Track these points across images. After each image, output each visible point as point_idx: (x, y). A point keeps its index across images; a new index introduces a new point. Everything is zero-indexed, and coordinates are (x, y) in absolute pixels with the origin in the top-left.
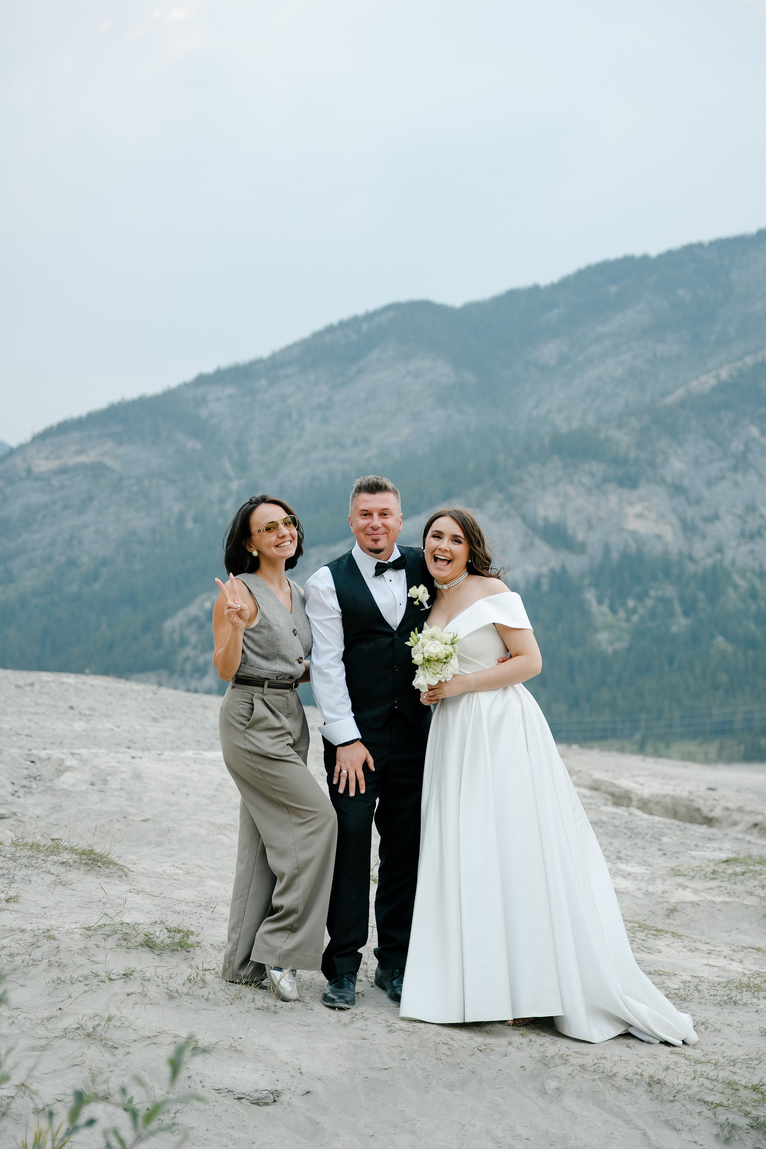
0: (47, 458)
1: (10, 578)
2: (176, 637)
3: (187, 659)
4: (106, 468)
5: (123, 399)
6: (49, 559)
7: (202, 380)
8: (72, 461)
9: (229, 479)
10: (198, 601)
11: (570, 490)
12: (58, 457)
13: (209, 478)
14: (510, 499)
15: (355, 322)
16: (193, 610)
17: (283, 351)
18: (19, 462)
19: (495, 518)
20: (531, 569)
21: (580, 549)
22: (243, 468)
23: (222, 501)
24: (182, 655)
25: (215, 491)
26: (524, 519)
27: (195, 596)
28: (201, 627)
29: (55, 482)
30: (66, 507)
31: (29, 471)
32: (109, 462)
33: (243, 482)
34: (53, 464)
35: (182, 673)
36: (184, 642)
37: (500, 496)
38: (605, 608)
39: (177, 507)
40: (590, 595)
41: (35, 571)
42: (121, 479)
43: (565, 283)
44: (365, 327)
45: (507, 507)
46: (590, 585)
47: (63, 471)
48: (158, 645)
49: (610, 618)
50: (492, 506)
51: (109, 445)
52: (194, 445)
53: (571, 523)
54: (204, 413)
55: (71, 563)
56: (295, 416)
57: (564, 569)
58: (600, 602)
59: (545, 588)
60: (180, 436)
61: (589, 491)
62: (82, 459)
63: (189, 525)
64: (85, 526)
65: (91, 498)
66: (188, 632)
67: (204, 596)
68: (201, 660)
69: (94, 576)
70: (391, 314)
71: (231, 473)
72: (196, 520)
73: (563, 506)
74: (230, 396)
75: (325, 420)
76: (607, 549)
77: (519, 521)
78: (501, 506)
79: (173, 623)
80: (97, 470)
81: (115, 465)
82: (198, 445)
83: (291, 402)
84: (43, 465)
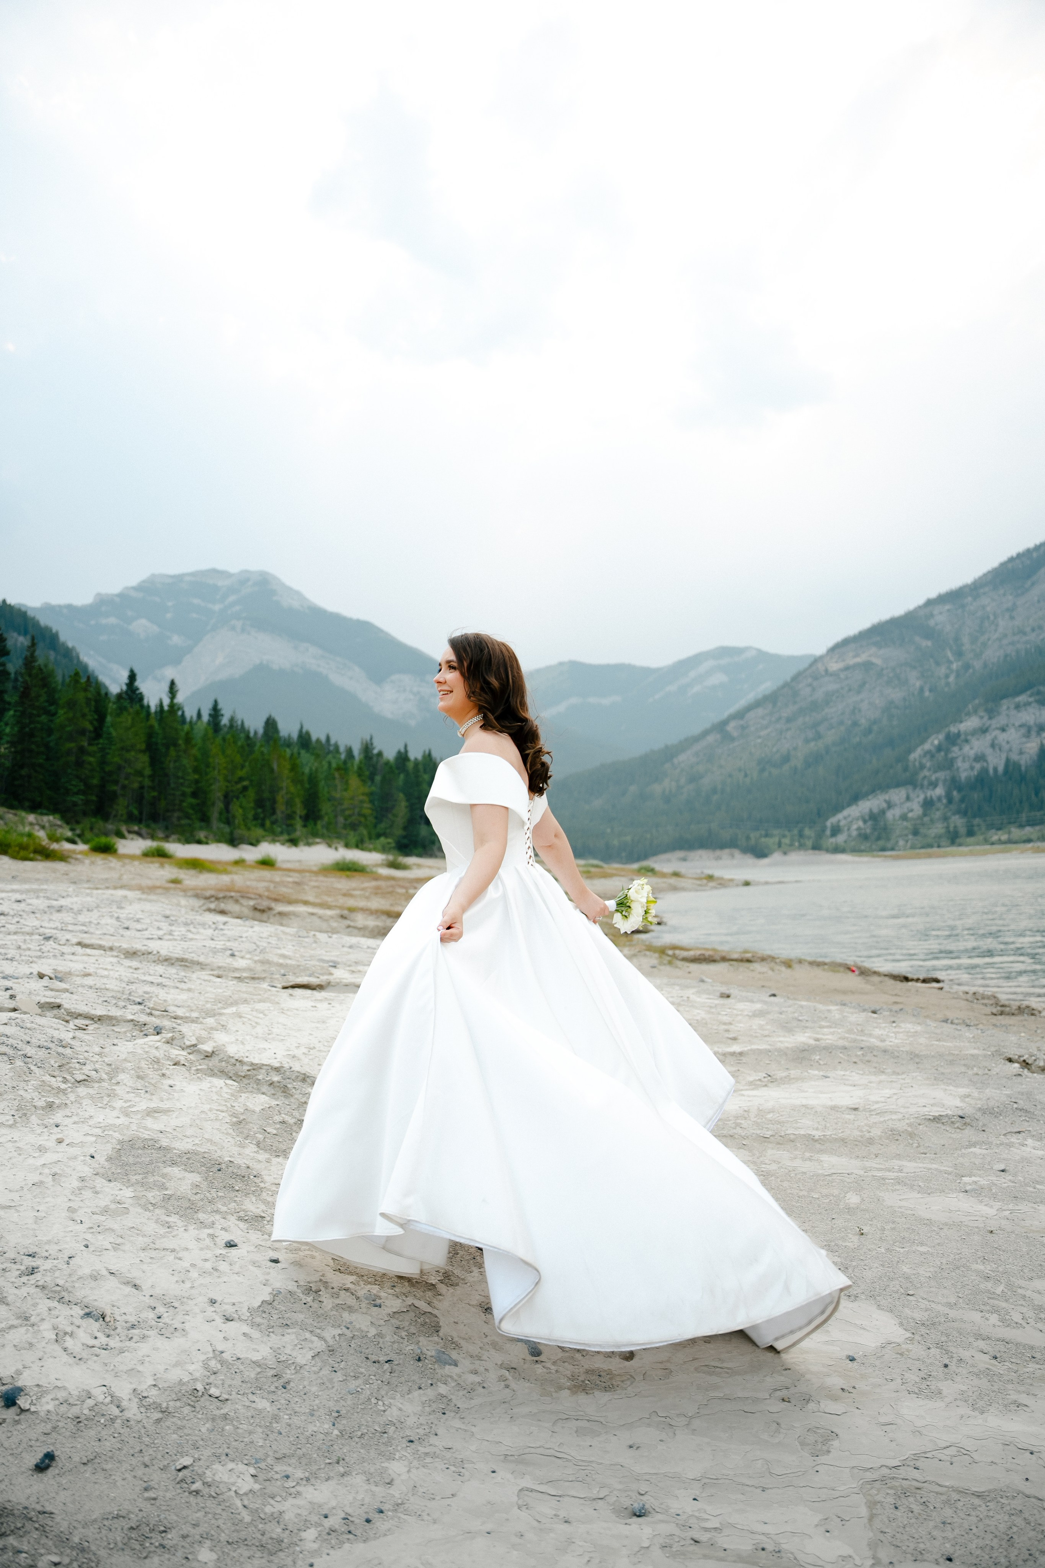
0: (836, 662)
1: (818, 736)
2: (917, 764)
3: (925, 777)
4: (872, 664)
5: (880, 621)
6: (841, 723)
7: (929, 603)
8: (852, 662)
9: (950, 662)
10: (930, 741)
12: (843, 661)
13: (938, 664)
15: (1028, 552)
16: (927, 746)
17: (980, 578)
18: (820, 666)
22: (959, 654)
23: (947, 676)
24: (922, 775)
25: (943, 670)
27: (928, 738)
28: (933, 756)
29: (842, 676)
30: (850, 690)
31: (826, 671)
32: (874, 660)
33: (960, 663)
34: (841, 665)
35: (922, 787)
36: (922, 767)
39: (918, 684)
41: (833, 731)
42: (882, 670)
44: (1035, 555)
47: (847, 668)
48: (906, 769)
51: (873, 650)
52: (927, 643)
54: (932, 623)
55: (855, 724)
56: (992, 617)
60: (917, 639)
62: (858, 660)
63: (927, 694)
64: (862, 701)
65: (864, 683)
66: (924, 761)
67: (933, 737)
68: (933, 778)
69: (869, 731)
71: (952, 658)
72: (931, 691)
74: (948, 610)
75: (1012, 618)
79: (915, 756)
80: (867, 666)
81: (877, 661)
82: (929, 643)
83: (988, 609)
84: (834, 666)
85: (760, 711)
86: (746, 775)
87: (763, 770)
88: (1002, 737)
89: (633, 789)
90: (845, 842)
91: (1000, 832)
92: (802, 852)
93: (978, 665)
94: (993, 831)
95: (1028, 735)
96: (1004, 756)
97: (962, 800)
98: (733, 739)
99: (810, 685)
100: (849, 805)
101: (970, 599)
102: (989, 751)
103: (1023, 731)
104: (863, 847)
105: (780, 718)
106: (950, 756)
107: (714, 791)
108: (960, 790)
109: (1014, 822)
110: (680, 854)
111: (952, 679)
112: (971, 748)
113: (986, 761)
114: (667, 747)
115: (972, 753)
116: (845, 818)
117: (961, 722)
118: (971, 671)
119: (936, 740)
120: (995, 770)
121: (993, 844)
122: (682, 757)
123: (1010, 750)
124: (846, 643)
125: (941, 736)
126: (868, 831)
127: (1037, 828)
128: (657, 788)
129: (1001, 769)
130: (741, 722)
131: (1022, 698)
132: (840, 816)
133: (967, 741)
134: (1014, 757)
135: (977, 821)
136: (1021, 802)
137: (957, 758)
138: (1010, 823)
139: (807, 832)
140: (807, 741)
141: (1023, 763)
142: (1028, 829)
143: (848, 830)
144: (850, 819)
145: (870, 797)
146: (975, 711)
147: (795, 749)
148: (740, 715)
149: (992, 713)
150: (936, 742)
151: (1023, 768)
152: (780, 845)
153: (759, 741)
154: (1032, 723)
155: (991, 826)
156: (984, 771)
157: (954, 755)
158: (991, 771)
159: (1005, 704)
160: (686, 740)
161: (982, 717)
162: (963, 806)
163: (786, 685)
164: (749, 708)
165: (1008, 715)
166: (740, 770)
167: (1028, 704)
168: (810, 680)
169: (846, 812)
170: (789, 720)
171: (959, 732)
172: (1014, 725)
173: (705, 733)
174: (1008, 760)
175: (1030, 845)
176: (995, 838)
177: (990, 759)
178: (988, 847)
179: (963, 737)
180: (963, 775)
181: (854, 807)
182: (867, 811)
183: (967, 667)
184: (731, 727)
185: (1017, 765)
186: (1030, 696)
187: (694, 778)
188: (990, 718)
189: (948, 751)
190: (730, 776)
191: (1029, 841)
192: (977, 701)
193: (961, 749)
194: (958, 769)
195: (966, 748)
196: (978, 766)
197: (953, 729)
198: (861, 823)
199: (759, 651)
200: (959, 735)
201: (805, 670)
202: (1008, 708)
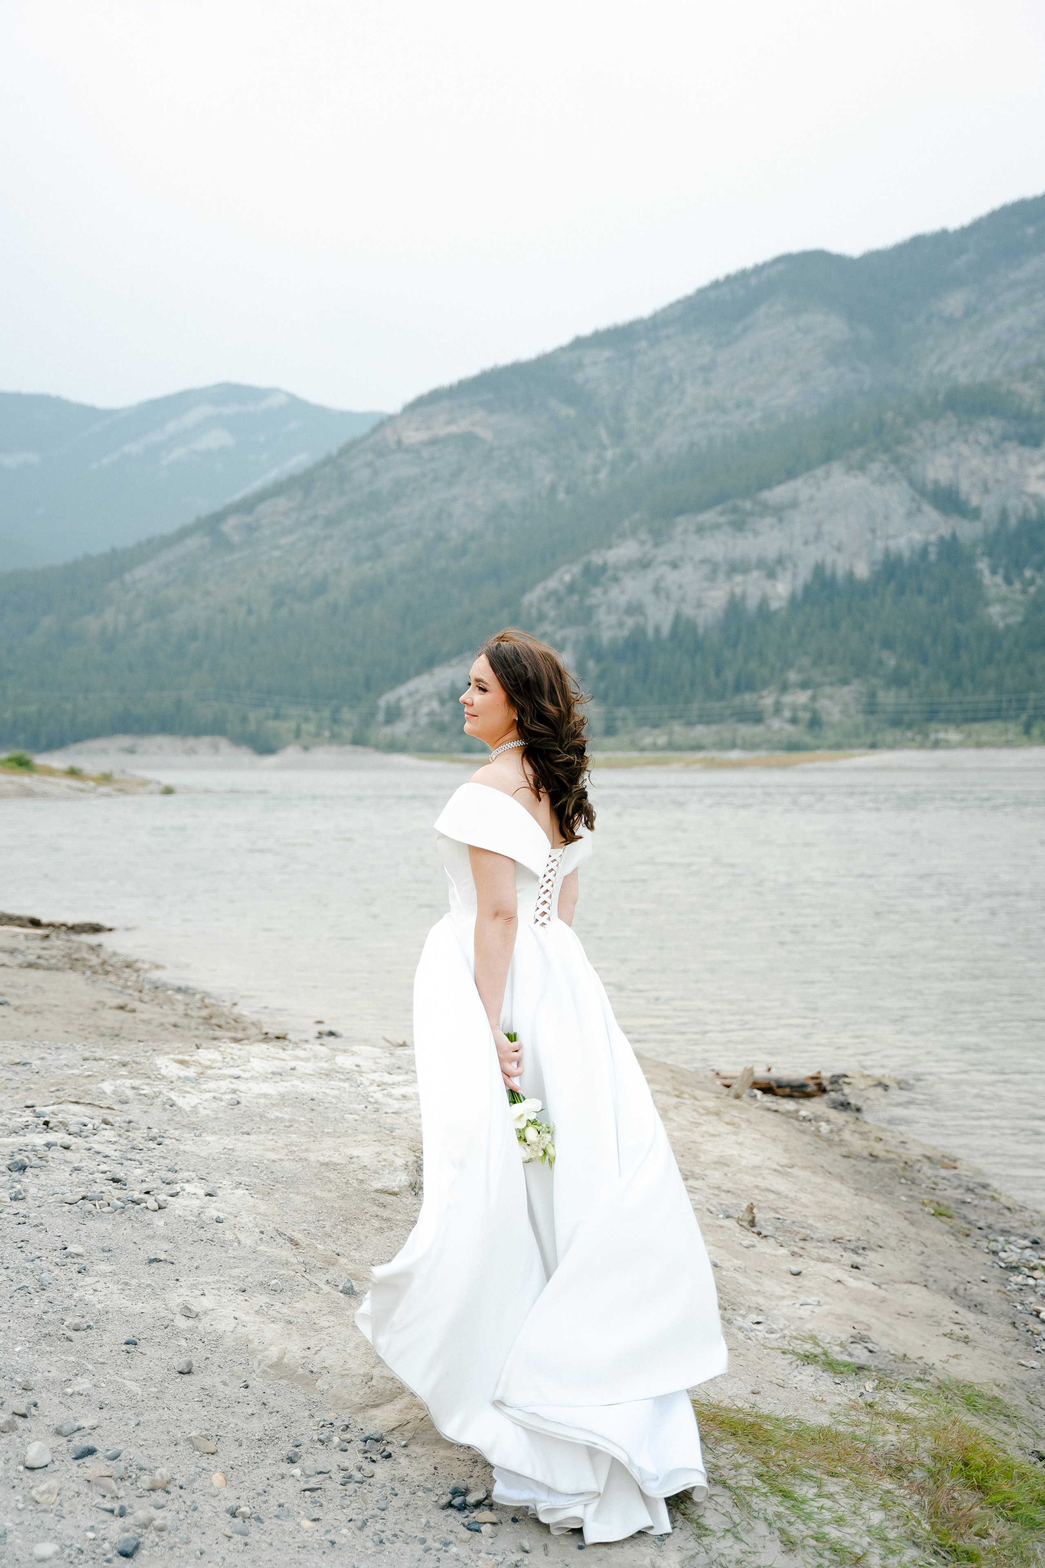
0: (417, 429)
1: (378, 554)
2: (534, 611)
4: (476, 438)
5: (496, 366)
6: (417, 533)
7: (579, 343)
8: (443, 431)
9: (603, 447)
10: (557, 575)
11: (964, 450)
12: (429, 428)
13: (583, 447)
14: (896, 460)
15: (743, 275)
16: (552, 584)
17: (664, 310)
18: (389, 434)
19: (878, 481)
20: (918, 537)
21: (974, 514)
22: (619, 435)
23: (596, 470)
25: (590, 460)
26: (911, 482)
27: (555, 569)
28: (560, 601)
29: (425, 453)
30: (436, 479)
31: (399, 442)
32: (480, 432)
33: (618, 450)
34: (424, 435)
36: (542, 617)
37: (885, 458)
38: (999, 579)
39: (548, 478)
40: (983, 565)
41: (403, 546)
42: (492, 449)
43: (977, 227)
44: (753, 281)
45: (892, 469)
46: (983, 554)
47: (434, 442)
49: (1004, 589)
50: (876, 468)
51: (480, 414)
52: (569, 412)
53: (965, 486)
54: (579, 378)
55: (440, 537)
56: (676, 379)
57: (954, 536)
58: (994, 572)
59: (933, 557)
60: (553, 402)
61: (986, 450)
62: (453, 429)
63: (561, 496)
64: (454, 499)
65: (460, 470)
66: (546, 607)
67: (563, 568)
68: (558, 637)
69: (462, 551)
70: (781, 267)
71: (605, 440)
72: (568, 492)
73: (956, 468)
74: (608, 360)
75: (707, 383)
76: (1004, 514)
77: (905, 484)
78: (886, 468)
79: (531, 597)
80: (468, 440)
81: (486, 435)
82: (572, 412)
83: (672, 364)
84: (413, 436)
85: (282, 503)
86: (250, 612)
87: (279, 604)
88: (672, 577)
89: (48, 621)
90: (408, 734)
91: (656, 732)
92: (334, 749)
93: (646, 455)
94: (646, 729)
95: (711, 577)
96: (672, 608)
97: (601, 676)
98: (231, 547)
99: (369, 465)
100: (418, 673)
101: (644, 344)
102: (649, 599)
103: (706, 569)
104: (436, 745)
105: (315, 518)
106: (588, 602)
107: (193, 635)
108: (599, 658)
109: (680, 717)
110: (125, 741)
111: (603, 475)
112: (623, 592)
113: (643, 614)
114: (114, 551)
115: (623, 600)
116: (410, 694)
117: (610, 547)
118: (634, 464)
119: (566, 574)
120: (657, 629)
121: (642, 750)
122: (140, 572)
123: (683, 600)
124: (435, 397)
125: (577, 569)
126: (447, 718)
127: (714, 728)
128: (92, 624)
129: (666, 629)
130: (248, 519)
131: (708, 517)
132: (402, 691)
133: (616, 579)
134: (688, 611)
135: (622, 711)
136: (693, 684)
137: (598, 606)
138: (672, 718)
139: (346, 714)
140: (358, 560)
141: (700, 622)
142: (700, 731)
143: (415, 714)
144: (418, 697)
145: (454, 662)
146: (634, 532)
147: (337, 572)
148: (247, 506)
149: (659, 537)
150: (567, 578)
151: (701, 631)
152: (298, 734)
153: (277, 553)
154: (719, 556)
155: (643, 721)
156: (639, 631)
157: (594, 601)
158: (650, 632)
159: (682, 523)
160: (150, 542)
161: (643, 543)
162: (602, 686)
163: (329, 461)
164: (263, 496)
165: (684, 543)
166: (240, 601)
167: (717, 526)
168: (370, 456)
169: (412, 685)
170: (330, 522)
171: (605, 563)
172: (691, 559)
173: (184, 533)
174: (678, 616)
175: (700, 755)
176: (648, 740)
177: (650, 611)
178: (635, 754)
179: (610, 572)
180: (606, 636)
181: (425, 678)
182: (447, 684)
183: (629, 457)
184: (229, 526)
185: (691, 626)
186: (722, 514)
187: (158, 611)
188: (656, 545)
189: (584, 594)
190: (223, 610)
191: (699, 748)
192: (637, 516)
193: (605, 592)
194: (598, 625)
195: (614, 592)
196: (630, 622)
197: (597, 558)
198: (435, 705)
199: (293, 399)
200: (604, 568)
201: (364, 438)
202: (686, 531)
